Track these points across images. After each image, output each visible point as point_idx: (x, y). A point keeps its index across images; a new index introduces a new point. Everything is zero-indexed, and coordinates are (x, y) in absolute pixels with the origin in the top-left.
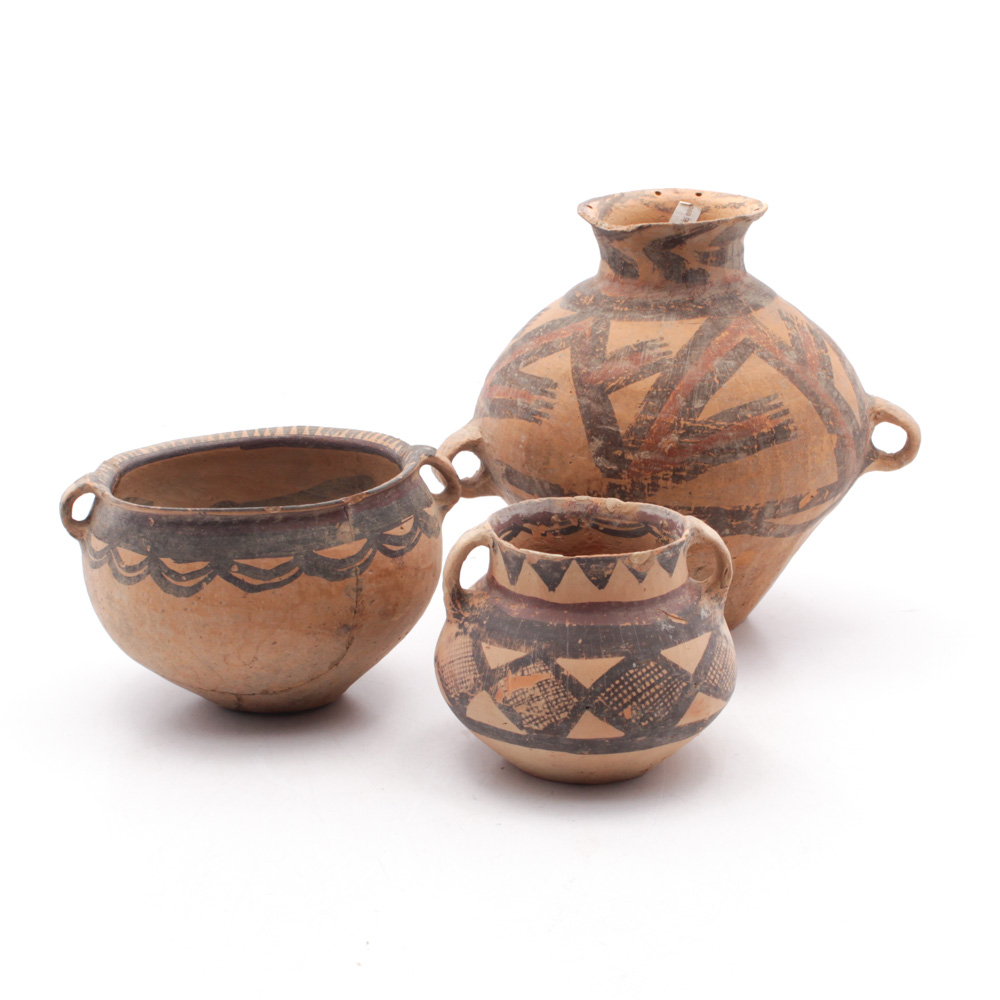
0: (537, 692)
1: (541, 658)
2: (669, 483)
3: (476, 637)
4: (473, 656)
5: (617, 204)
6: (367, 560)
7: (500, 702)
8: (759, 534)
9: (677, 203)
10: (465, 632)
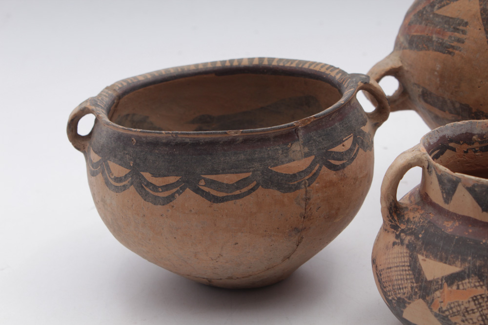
0: (472, 305)
1: (475, 274)
3: (411, 247)
4: (410, 266)
6: (315, 174)
7: (436, 311)
10: (402, 243)
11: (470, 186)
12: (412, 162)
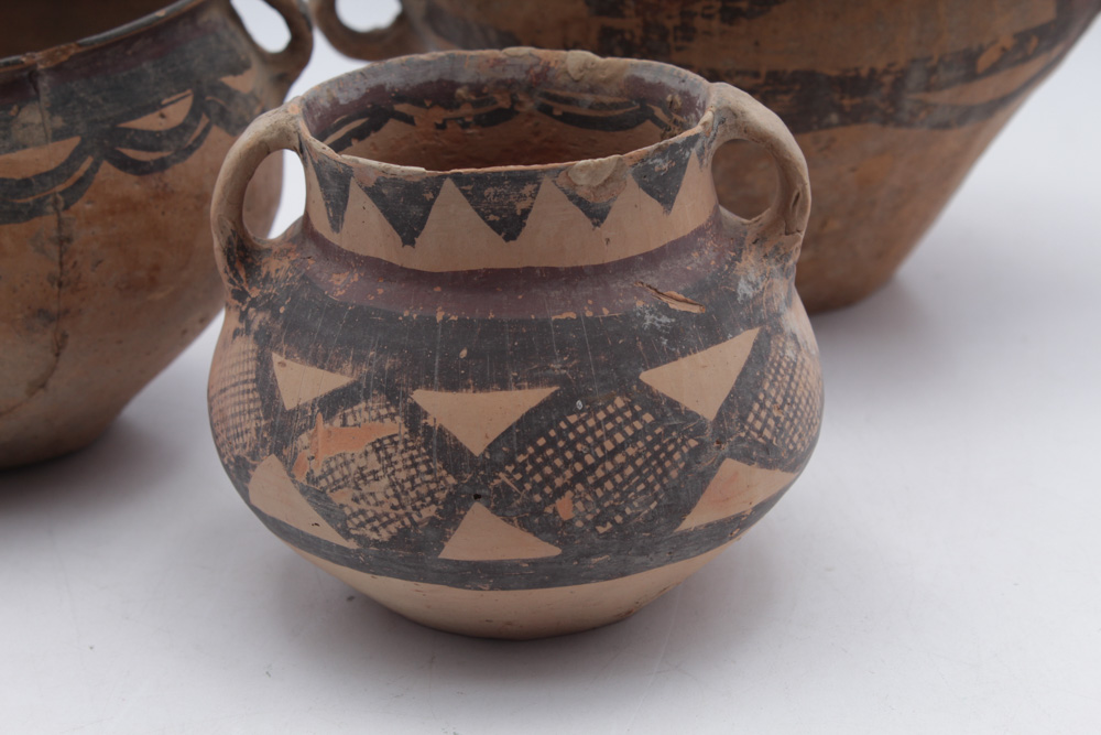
0: (373, 462)
1: (381, 389)
2: (715, 24)
3: (265, 340)
4: (255, 381)
6: (81, 181)
7: (302, 479)
8: (899, 124)
10: (248, 330)
11: (371, 184)
12: (267, 137)
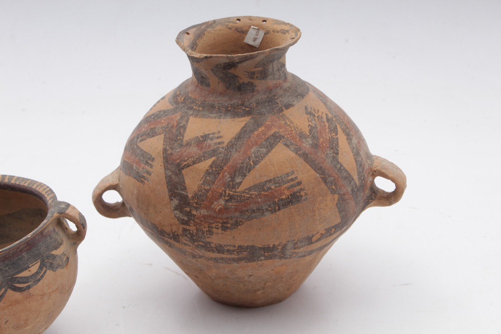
2: (220, 231)
5: (209, 29)
8: (286, 258)
9: (250, 27)
